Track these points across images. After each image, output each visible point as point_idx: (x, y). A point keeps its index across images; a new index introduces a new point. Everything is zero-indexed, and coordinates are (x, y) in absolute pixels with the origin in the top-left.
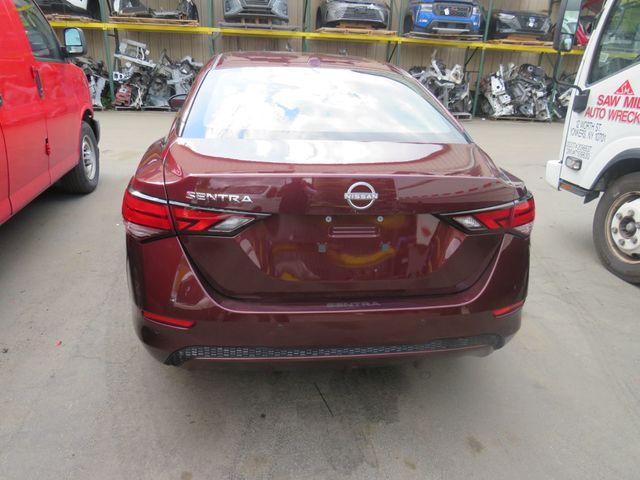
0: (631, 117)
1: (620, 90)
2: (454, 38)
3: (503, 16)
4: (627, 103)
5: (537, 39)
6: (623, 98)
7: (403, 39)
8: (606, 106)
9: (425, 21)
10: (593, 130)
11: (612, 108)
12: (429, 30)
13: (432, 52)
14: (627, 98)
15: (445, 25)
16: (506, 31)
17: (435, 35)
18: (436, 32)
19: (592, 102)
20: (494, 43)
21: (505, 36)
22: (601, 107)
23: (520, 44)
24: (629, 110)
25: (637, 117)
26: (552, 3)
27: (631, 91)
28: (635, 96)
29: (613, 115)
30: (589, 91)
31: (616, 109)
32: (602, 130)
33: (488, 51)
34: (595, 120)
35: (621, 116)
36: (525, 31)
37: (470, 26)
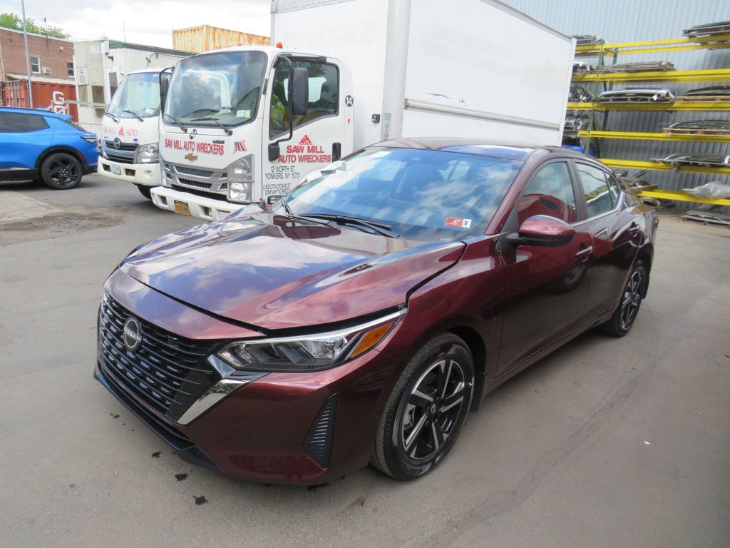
0: (314, 159)
1: (302, 142)
4: (309, 150)
6: (306, 146)
8: (295, 153)
10: (289, 171)
11: (300, 154)
14: (309, 147)
19: (283, 152)
22: (291, 154)
24: (312, 154)
25: (317, 158)
27: (310, 142)
28: (313, 145)
29: (301, 159)
31: (303, 154)
32: (296, 170)
34: (288, 164)
35: (308, 159)
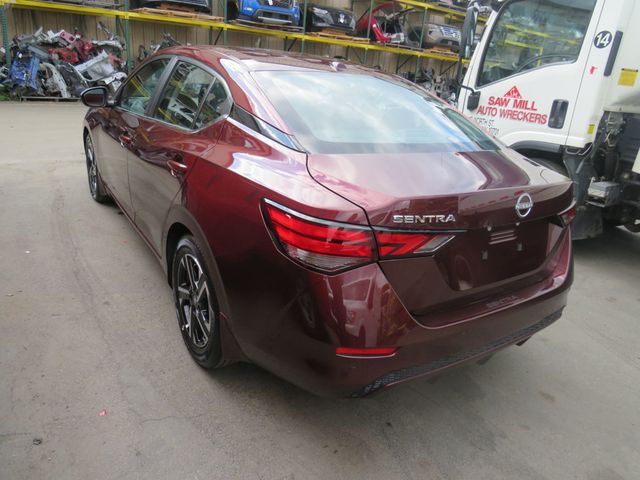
0: (521, 116)
1: (509, 94)
2: (278, 28)
3: (317, 11)
4: (516, 104)
5: (347, 34)
6: (512, 100)
7: (229, 26)
8: (497, 106)
9: (250, 9)
10: (486, 126)
11: (503, 108)
12: (253, 18)
13: (256, 40)
14: (516, 101)
15: (269, 15)
16: (319, 24)
17: (260, 24)
18: (261, 21)
19: (483, 102)
20: (311, 35)
21: (320, 29)
22: (493, 106)
23: (334, 37)
24: (519, 110)
25: (525, 116)
26: (352, 3)
27: (519, 95)
28: (523, 99)
29: (503, 114)
30: (479, 93)
31: (507, 108)
32: (495, 125)
33: (307, 42)
34: (487, 117)
35: (512, 115)
36: (336, 27)
37: (292, 18)
